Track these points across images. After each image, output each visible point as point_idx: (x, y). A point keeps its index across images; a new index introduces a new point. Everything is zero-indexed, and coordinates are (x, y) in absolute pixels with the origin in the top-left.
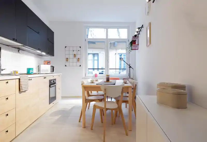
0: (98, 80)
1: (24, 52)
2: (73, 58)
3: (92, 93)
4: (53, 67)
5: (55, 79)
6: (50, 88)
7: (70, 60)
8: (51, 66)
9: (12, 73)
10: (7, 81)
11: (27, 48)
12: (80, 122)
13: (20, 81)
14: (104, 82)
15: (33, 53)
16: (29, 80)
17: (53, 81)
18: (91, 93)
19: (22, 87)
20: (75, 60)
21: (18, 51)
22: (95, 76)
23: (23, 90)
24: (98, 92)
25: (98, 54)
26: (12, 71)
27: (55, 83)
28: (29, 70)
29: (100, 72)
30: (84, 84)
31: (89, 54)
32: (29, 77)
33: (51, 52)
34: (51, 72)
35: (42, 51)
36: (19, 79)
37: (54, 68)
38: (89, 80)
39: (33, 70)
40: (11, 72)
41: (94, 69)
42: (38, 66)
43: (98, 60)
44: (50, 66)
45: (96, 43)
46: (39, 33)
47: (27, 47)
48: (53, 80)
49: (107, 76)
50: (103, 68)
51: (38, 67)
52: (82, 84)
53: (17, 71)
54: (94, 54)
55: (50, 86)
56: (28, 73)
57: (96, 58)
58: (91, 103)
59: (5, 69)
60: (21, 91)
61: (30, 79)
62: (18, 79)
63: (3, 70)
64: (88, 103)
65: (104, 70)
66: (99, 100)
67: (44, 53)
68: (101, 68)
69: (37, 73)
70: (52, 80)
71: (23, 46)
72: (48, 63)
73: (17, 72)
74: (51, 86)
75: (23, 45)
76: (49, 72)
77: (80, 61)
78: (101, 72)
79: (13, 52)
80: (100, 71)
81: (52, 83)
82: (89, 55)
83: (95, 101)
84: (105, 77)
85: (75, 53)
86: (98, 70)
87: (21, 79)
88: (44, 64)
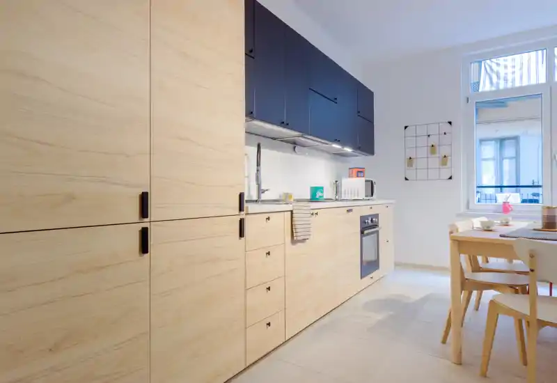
0: (510, 223)
1: (305, 149)
2: (428, 158)
3: (488, 262)
4: (370, 183)
5: (377, 216)
6: (364, 238)
7: (420, 163)
8: (366, 181)
9: (282, 198)
10: (267, 216)
11: (309, 141)
12: (444, 342)
13: (294, 215)
14: (535, 230)
15: (323, 151)
16: (312, 214)
17: (370, 219)
18: (483, 262)
19: (298, 230)
20: (435, 161)
21: (292, 149)
22: (501, 210)
23: (299, 238)
24: (511, 261)
25: (516, 138)
27: (376, 226)
28: (314, 190)
29: (525, 198)
30: (457, 231)
31: (481, 141)
32: (312, 208)
33: (365, 144)
34: (366, 196)
35: (344, 144)
36: (292, 211)
37: (375, 186)
38: (477, 223)
39: (322, 192)
41: (501, 187)
42: (336, 182)
43: (517, 157)
44: (363, 180)
45: (509, 103)
46: (335, 101)
47: (309, 137)
48: (370, 216)
49: (546, 210)
50: (536, 184)
51: (335, 185)
52: (451, 233)
53: (292, 194)
54: (502, 141)
55: (362, 232)
56: (313, 199)
57: (509, 151)
58: (484, 291)
59: (268, 190)
60: (295, 238)
61: (316, 211)
62: (290, 212)
63: (265, 191)
64: (475, 293)
65: (539, 190)
66: (511, 287)
67: (348, 150)
68: (532, 185)
69: (334, 198)
70: (366, 217)
71: (302, 137)
72: (359, 173)
73: (291, 197)
74: (366, 232)
75: (301, 134)
76: (362, 196)
77: (449, 163)
78: (531, 197)
79: (284, 152)
80: (528, 193)
81: (368, 226)
82: (483, 143)
83: (498, 290)
84: (540, 215)
85: (433, 140)
86: (517, 192)
87: (294, 212)
88: (349, 177)
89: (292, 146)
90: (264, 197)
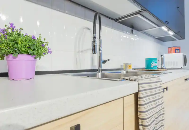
8: (183, 55)
9: (123, 68)
26: (123, 64)
28: (149, 61)
34: (183, 66)
35: (169, 29)
40: (121, 66)
42: (162, 56)
51: (161, 58)
53: (131, 64)
56: (149, 68)
59: (108, 60)
63: (106, 61)
67: (171, 33)
69: (160, 67)
72: (177, 50)
73: (130, 67)
88: (169, 53)
89: (130, 29)
90: (104, 66)
